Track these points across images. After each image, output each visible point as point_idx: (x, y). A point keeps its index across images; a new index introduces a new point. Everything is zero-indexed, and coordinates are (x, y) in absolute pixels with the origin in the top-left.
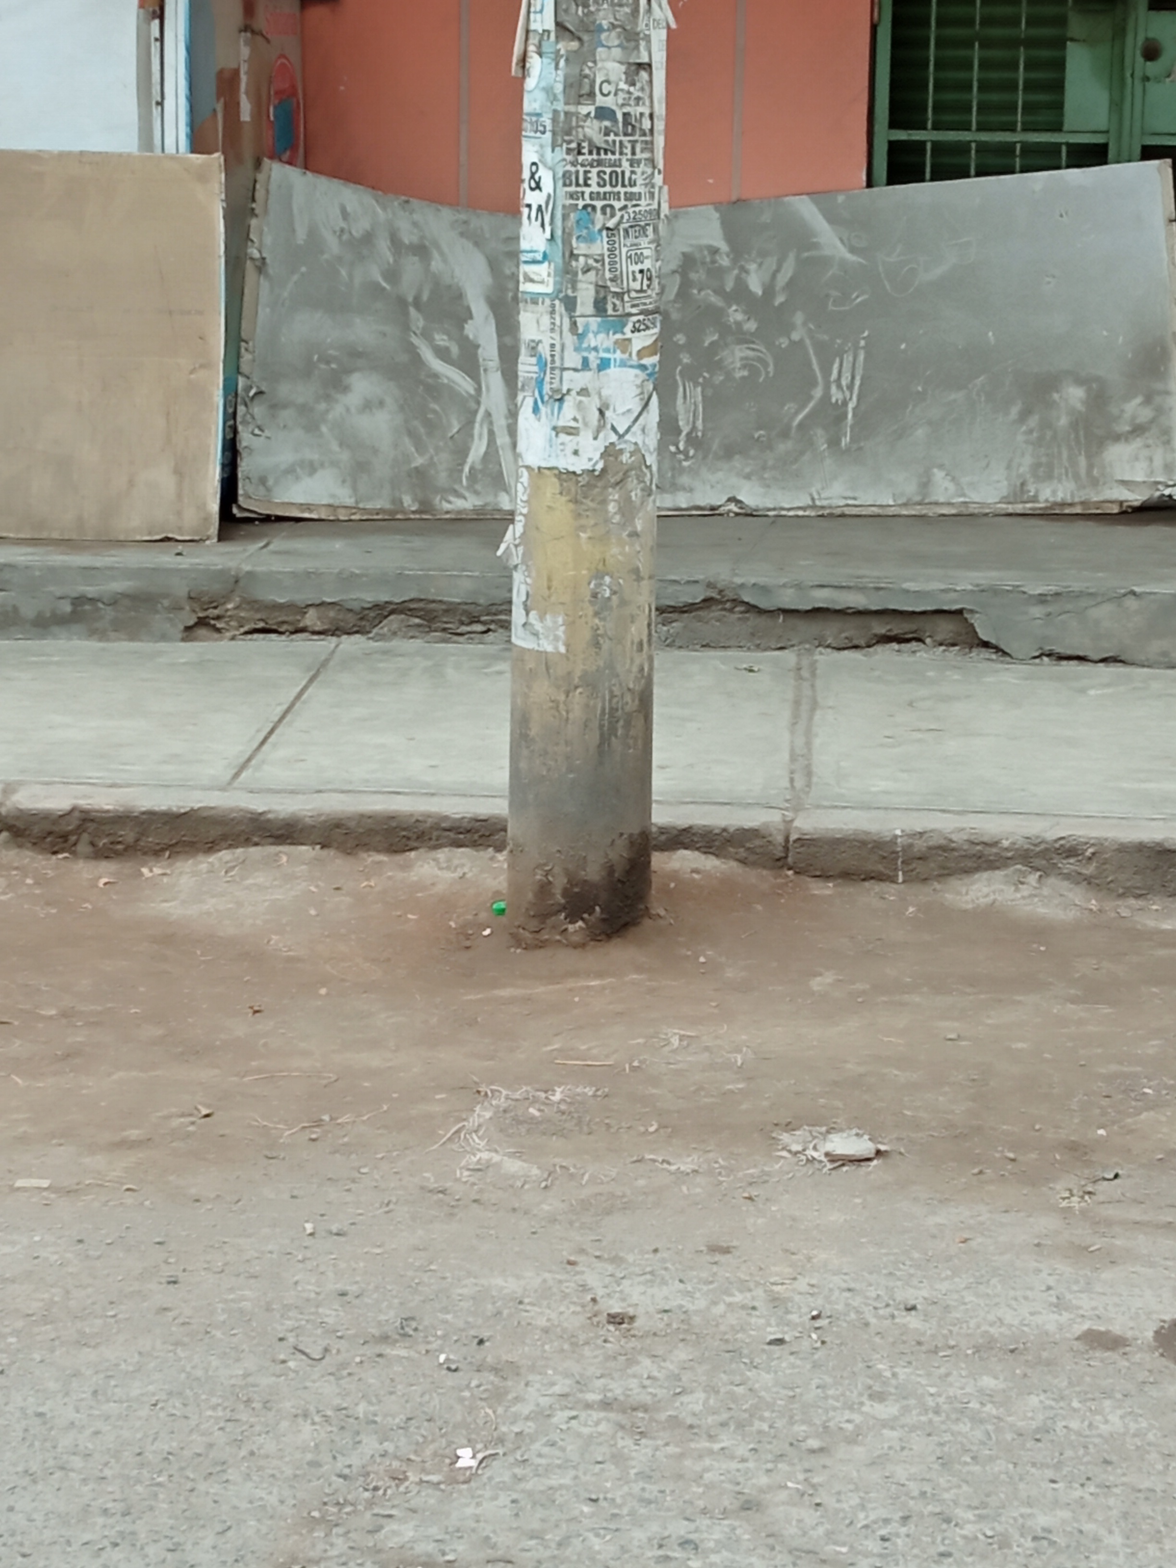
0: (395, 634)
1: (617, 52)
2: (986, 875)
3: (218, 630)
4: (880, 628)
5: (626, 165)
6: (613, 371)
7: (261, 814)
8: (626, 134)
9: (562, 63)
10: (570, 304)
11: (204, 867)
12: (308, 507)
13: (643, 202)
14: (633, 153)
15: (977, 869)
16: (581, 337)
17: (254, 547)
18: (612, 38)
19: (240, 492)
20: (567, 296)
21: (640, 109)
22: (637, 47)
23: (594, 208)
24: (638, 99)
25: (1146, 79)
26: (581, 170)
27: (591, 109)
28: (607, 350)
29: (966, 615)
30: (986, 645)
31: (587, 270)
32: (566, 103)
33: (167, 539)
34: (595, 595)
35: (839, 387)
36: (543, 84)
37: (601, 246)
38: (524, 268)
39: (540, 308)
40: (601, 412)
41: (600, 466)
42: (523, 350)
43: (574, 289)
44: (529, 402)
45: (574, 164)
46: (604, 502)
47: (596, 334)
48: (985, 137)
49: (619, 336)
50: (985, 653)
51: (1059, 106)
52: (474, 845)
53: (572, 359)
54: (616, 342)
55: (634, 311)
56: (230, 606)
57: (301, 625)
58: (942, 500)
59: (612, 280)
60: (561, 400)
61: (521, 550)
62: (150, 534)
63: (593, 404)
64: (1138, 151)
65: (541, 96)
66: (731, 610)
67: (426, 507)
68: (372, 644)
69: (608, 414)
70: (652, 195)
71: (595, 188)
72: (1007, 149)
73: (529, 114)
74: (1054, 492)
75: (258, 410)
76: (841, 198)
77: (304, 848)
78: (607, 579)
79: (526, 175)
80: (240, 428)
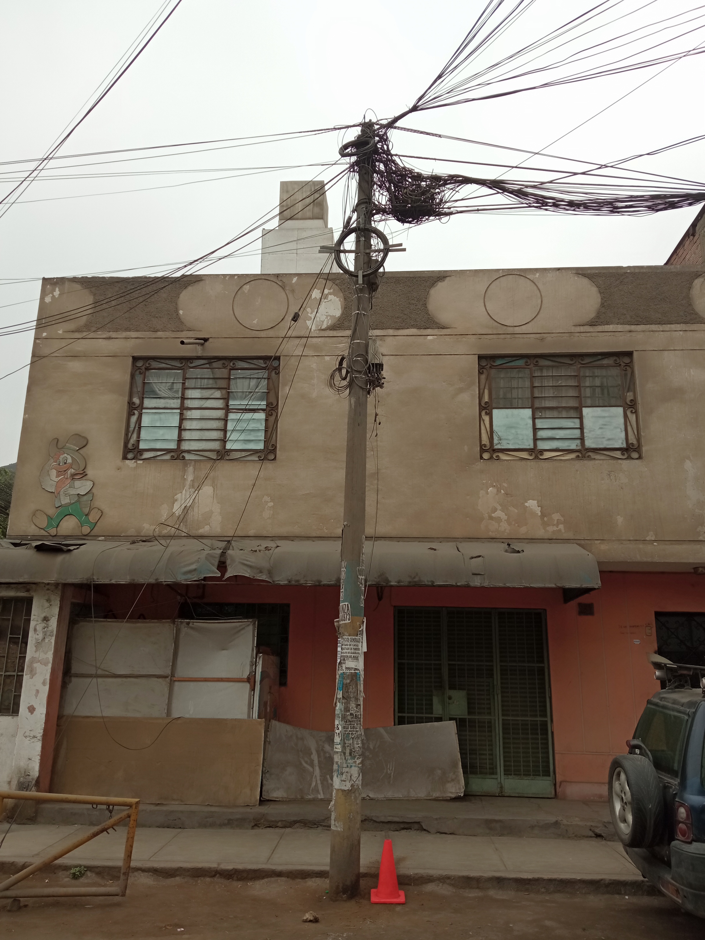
0: (298, 828)
1: (354, 702)
2: (431, 884)
3: (259, 827)
4: (402, 826)
5: (356, 724)
6: (353, 768)
7: (275, 870)
8: (356, 719)
9: (343, 704)
10: (345, 754)
11: (262, 882)
12: (277, 798)
13: (359, 732)
14: (357, 722)
15: (429, 882)
16: (347, 761)
17: (266, 807)
18: (353, 699)
19: (263, 794)
20: (344, 752)
21: (358, 714)
22: (358, 701)
23: (349, 733)
24: (358, 711)
25: (449, 704)
26: (347, 726)
27: (349, 713)
28: (352, 763)
29: (421, 823)
30: (425, 830)
31: (348, 746)
32: (344, 712)
33: (248, 805)
34: (349, 818)
35: (390, 770)
36: (340, 708)
37: (351, 741)
38: (336, 746)
39: (339, 754)
40: (351, 777)
41: (350, 789)
42: (335, 763)
43: (345, 750)
44: (336, 774)
45: (345, 724)
46: (351, 797)
47: (350, 760)
48: (417, 715)
49: (354, 760)
50: (425, 832)
51: (432, 709)
52: (322, 877)
53: (345, 765)
54: (354, 762)
55: (357, 755)
56: (262, 821)
57: (277, 825)
58: (412, 796)
59: (353, 748)
60: (342, 774)
61: (334, 807)
62: (244, 804)
63: (349, 775)
64: (448, 719)
65: (339, 711)
66: (370, 822)
67: (302, 798)
68: (293, 830)
69: (352, 777)
70: (360, 731)
71: (350, 729)
72: (422, 718)
73: (337, 714)
74: (436, 794)
75: (267, 775)
76: (389, 728)
78: (352, 814)
79: (336, 726)
80: (263, 779)
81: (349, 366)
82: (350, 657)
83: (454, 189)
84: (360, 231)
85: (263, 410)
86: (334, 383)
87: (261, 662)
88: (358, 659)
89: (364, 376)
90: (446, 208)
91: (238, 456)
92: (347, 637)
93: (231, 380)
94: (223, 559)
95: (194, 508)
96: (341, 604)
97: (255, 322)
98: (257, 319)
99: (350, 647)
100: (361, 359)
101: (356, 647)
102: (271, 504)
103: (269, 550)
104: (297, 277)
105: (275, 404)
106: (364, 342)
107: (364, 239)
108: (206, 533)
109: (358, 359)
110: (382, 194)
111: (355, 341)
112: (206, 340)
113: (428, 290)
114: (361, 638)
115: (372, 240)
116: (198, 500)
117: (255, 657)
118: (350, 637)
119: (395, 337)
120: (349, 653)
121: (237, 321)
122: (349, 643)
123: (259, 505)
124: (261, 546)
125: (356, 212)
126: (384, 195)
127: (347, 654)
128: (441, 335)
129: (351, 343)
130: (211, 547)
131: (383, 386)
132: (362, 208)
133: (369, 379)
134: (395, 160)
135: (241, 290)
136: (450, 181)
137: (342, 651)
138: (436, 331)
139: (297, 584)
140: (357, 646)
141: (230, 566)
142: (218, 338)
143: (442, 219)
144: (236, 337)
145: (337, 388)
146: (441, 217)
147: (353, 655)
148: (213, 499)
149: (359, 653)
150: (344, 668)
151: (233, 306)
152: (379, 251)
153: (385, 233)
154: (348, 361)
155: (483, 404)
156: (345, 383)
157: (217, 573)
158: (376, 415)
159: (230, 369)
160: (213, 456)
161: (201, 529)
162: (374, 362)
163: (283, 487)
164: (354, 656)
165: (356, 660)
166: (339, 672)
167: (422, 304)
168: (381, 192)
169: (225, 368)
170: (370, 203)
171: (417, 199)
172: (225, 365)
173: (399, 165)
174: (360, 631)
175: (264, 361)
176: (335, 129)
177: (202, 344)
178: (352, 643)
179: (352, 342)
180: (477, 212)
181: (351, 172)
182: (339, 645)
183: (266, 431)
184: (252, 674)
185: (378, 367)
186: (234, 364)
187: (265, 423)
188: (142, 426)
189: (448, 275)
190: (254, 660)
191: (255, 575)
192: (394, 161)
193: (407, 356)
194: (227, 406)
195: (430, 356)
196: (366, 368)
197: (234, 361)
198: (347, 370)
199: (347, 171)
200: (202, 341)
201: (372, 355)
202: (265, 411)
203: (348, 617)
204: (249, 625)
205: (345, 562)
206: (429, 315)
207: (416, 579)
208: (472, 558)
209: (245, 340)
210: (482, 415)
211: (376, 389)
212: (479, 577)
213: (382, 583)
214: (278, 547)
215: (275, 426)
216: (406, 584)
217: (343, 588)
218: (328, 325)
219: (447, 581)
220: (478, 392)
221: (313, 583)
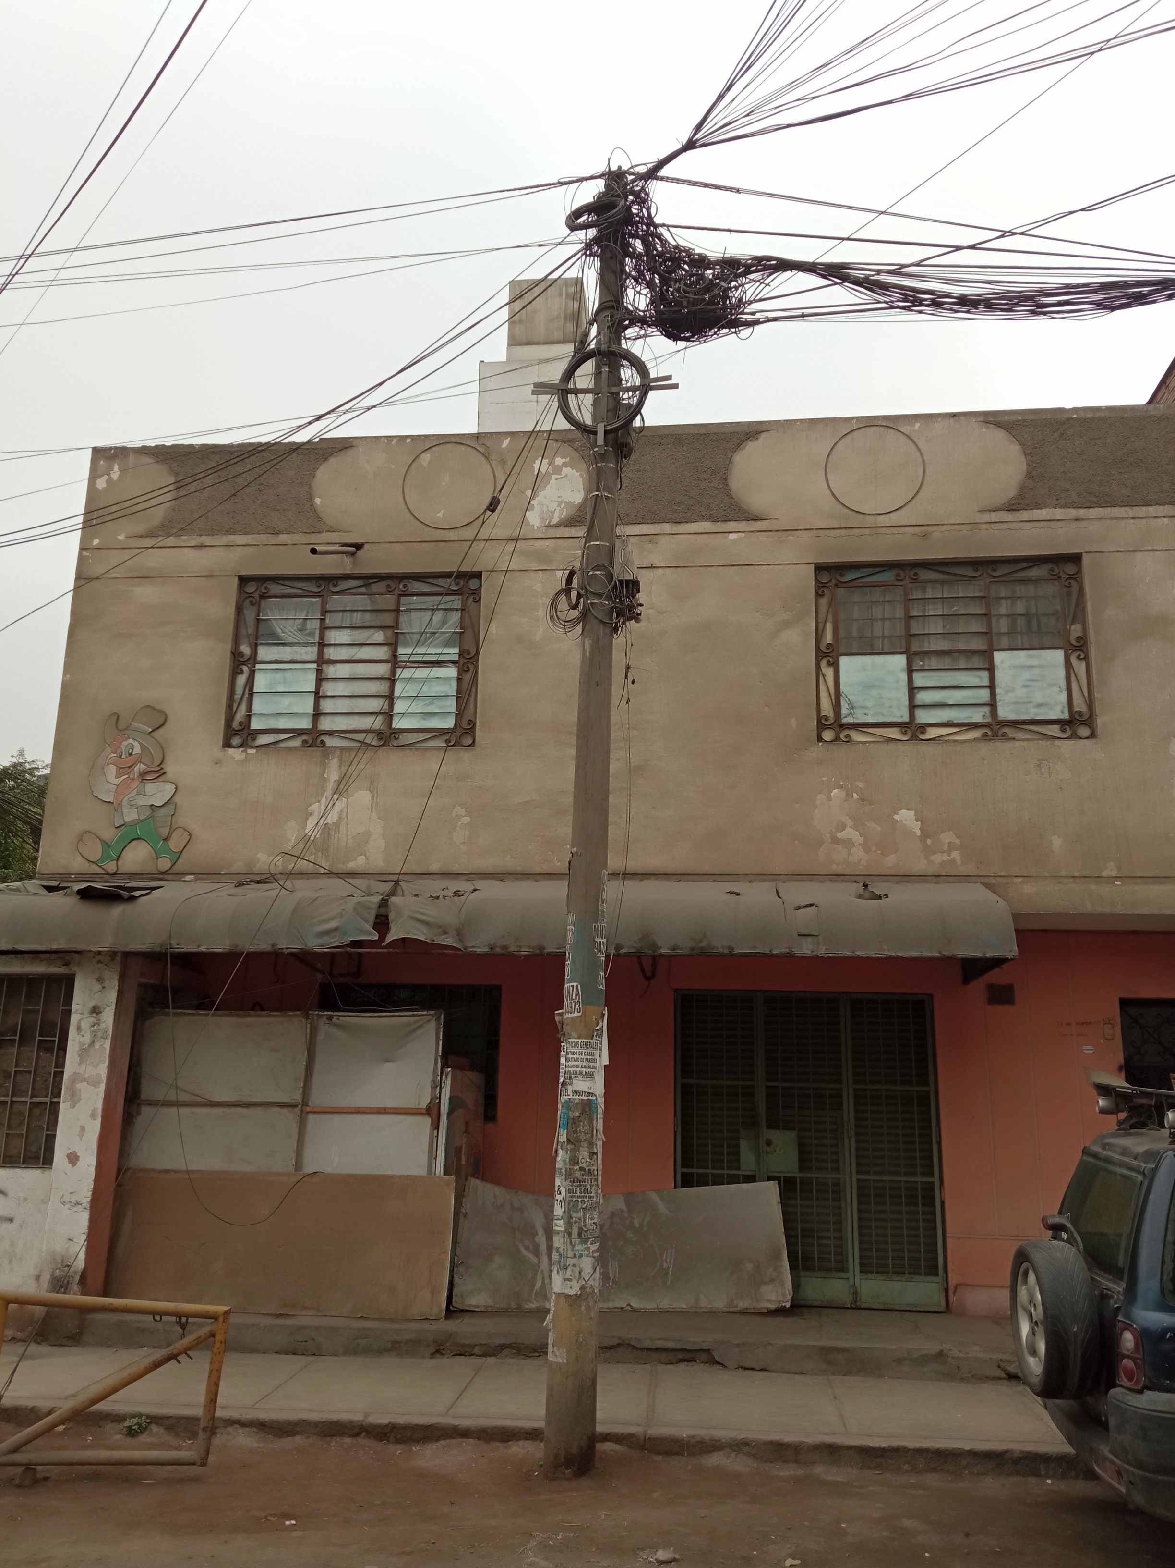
0: (506, 1356)
1: (586, 1149)
2: (716, 1453)
3: (442, 1354)
4: (681, 1356)
5: (589, 1186)
6: (584, 1258)
7: (456, 1426)
8: (589, 1176)
9: (569, 1152)
10: (570, 1234)
11: (435, 1447)
12: (477, 1306)
13: (594, 1199)
14: (591, 1182)
15: (713, 1451)
16: (573, 1246)
17: (458, 1322)
18: (585, 1144)
19: (454, 1300)
20: (569, 1232)
21: (594, 1168)
22: (593, 1147)
23: (578, 1201)
24: (593, 1164)
25: (767, 1153)
26: (574, 1188)
27: (578, 1167)
28: (582, 1251)
29: (712, 1352)
30: (718, 1363)
31: (576, 1222)
32: (570, 1165)
33: (426, 1319)
34: (577, 1341)
35: (666, 1262)
36: (562, 1159)
37: (581, 1214)
38: (555, 1222)
39: (560, 1235)
40: (580, 1273)
41: (579, 1293)
42: (554, 1251)
43: (571, 1229)
44: (556, 1268)
45: (572, 1186)
46: (580, 1306)
47: (578, 1245)
48: (714, 1172)
49: (586, 1246)
50: (719, 1367)
51: (738, 1161)
52: (533, 1439)
53: (570, 1254)
54: (585, 1248)
55: (591, 1237)
56: (447, 1345)
57: (473, 1352)
58: (703, 1306)
59: (584, 1226)
60: (566, 1269)
61: (552, 1324)
62: (420, 1317)
63: (577, 1270)
64: (766, 1178)
65: (562, 1163)
66: (627, 1348)
67: (519, 1307)
68: (498, 1360)
69: (582, 1274)
70: (597, 1197)
71: (579, 1194)
72: (722, 1176)
73: (558, 1169)
74: (743, 1304)
75: (461, 1269)
76: (665, 1192)
77: (471, 1440)
78: (581, 1335)
79: (556, 1189)
80: (454, 1276)
81: (582, 587)
82: (580, 1074)
83: (762, 281)
84: (601, 357)
85: (454, 662)
86: (557, 616)
87: (449, 1082)
88: (594, 1078)
89: (607, 603)
90: (748, 314)
91: (412, 740)
92: (575, 1040)
93: (401, 613)
94: (383, 911)
95: (339, 827)
96: (566, 986)
97: (440, 515)
98: (443, 511)
99: (580, 1057)
100: (603, 572)
101: (590, 1057)
102: (467, 820)
103: (459, 896)
104: (509, 439)
105: (473, 652)
106: (608, 544)
107: (607, 370)
108: (359, 869)
109: (596, 574)
110: (639, 293)
111: (592, 543)
112: (358, 547)
113: (729, 456)
114: (599, 1042)
115: (622, 371)
116: (347, 813)
117: (439, 1074)
118: (580, 1041)
119: (675, 536)
120: (578, 1066)
121: (409, 514)
122: (578, 1051)
123: (446, 821)
124: (448, 889)
125: (595, 323)
126: (642, 294)
127: (576, 1069)
128: (752, 531)
129: (584, 547)
130: (367, 892)
131: (638, 618)
132: (605, 317)
133: (616, 608)
134: (662, 234)
135: (416, 461)
136: (755, 268)
137: (567, 1064)
138: (743, 526)
139: (503, 952)
140: (592, 1055)
141: (394, 923)
142: (379, 543)
143: (741, 332)
144: (409, 541)
145: (563, 623)
146: (740, 328)
147: (584, 1070)
148: (372, 812)
149: (594, 1067)
150: (570, 1092)
151: (403, 489)
152: (634, 389)
153: (643, 359)
154: (580, 576)
155: (823, 648)
156: (575, 614)
157: (371, 934)
158: (628, 668)
159: (399, 595)
160: (370, 739)
161: (352, 861)
162: (623, 579)
163: (487, 790)
164: (586, 1073)
165: (590, 1079)
166: (564, 1098)
167: (721, 480)
168: (638, 289)
169: (390, 592)
170: (618, 307)
171: (698, 299)
172: (390, 588)
173: (669, 243)
174: (597, 1030)
175: (455, 581)
176: (560, 184)
177: (353, 554)
178: (584, 1051)
179: (587, 545)
180: (801, 318)
181: (586, 256)
182: (562, 1053)
183: (458, 698)
184: (435, 1101)
185: (631, 586)
186: (405, 586)
187: (456, 684)
188: (254, 691)
189: (764, 429)
190: (439, 1078)
191: (435, 938)
192: (659, 237)
193: (693, 568)
194: (395, 656)
195: (733, 567)
196: (609, 587)
197: (405, 582)
198: (578, 592)
199: (580, 255)
200: (353, 549)
201: (620, 565)
202: (457, 665)
203: (577, 1006)
204: (429, 1021)
205: (573, 915)
206: (732, 498)
207: (704, 944)
208: (799, 908)
209: (424, 545)
210: (821, 666)
211: (627, 623)
212: (809, 939)
213: (646, 951)
214: (475, 890)
215: (474, 690)
216: (686, 951)
217: (569, 958)
218: (561, 519)
219: (755, 947)
220: (814, 628)
221: (531, 950)
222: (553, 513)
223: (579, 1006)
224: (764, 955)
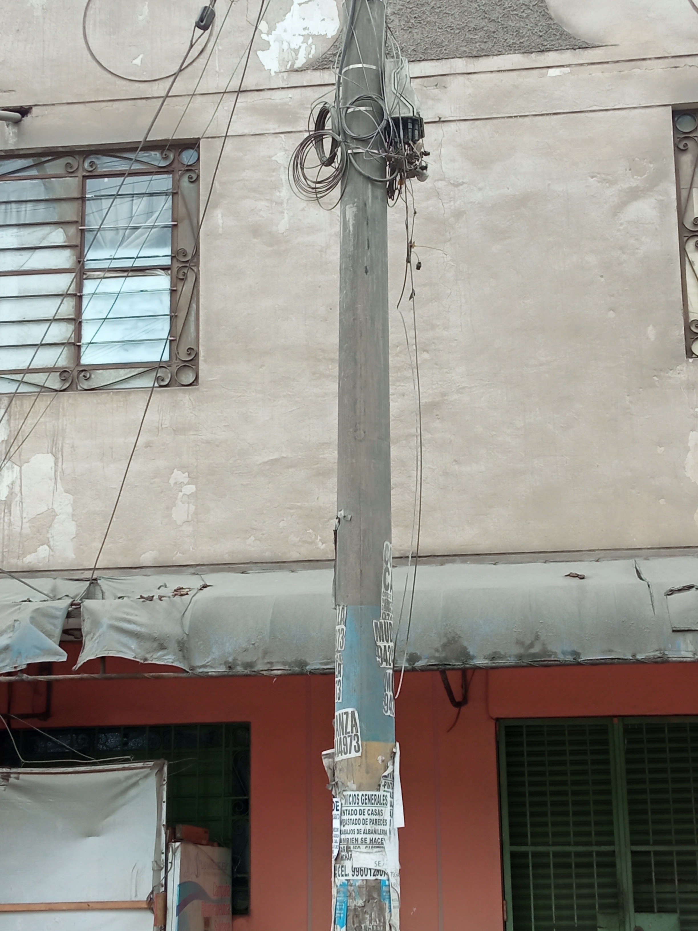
81: (339, 131)
82: (362, 843)
85: (164, 268)
86: (304, 175)
87: (177, 862)
88: (384, 848)
89: (376, 151)
91: (109, 380)
92: (353, 793)
93: (87, 202)
94: (73, 623)
95: (11, 505)
96: (337, 714)
97: (138, 61)
98: (141, 56)
99: (362, 817)
100: (368, 108)
101: (377, 817)
102: (191, 489)
103: (182, 595)
105: (190, 251)
106: (374, 67)
108: (41, 564)
109: (360, 111)
111: (351, 67)
112: (24, 111)
114: (388, 795)
116: (21, 486)
117: (164, 852)
118: (360, 793)
119: (470, 76)
120: (359, 832)
121: (94, 63)
122: (358, 809)
123: (162, 492)
124: (166, 586)
127: (356, 836)
128: (582, 65)
129: (340, 72)
130: (51, 595)
131: (423, 174)
133: (389, 159)
137: (343, 828)
138: (568, 57)
139: (247, 671)
140: (380, 813)
141: (89, 637)
142: (53, 105)
144: (93, 100)
147: (369, 837)
148: (56, 483)
149: (384, 832)
150: (349, 871)
151: (84, 28)
154: (335, 116)
155: (689, 224)
157: (56, 654)
158: (410, 246)
159: (84, 177)
160: (54, 382)
161: (30, 553)
162: (397, 115)
163: (218, 446)
164: (371, 840)
165: (377, 849)
166: (339, 880)
169: (71, 173)
172: (71, 167)
174: (385, 776)
175: (162, 153)
177: (17, 122)
178: (367, 808)
179: (344, 71)
182: (335, 812)
183: (173, 317)
184: (159, 889)
185: (410, 126)
186: (92, 164)
187: (169, 298)
190: (163, 857)
191: (148, 656)
193: (499, 120)
194: (80, 260)
195: (555, 116)
196: (379, 129)
197: (92, 158)
198: (334, 139)
200: (17, 115)
201: (393, 97)
202: (169, 272)
203: (354, 743)
204: (146, 776)
205: (343, 608)
206: (551, 19)
207: (536, 649)
208: (672, 592)
209: (116, 105)
210: (687, 250)
211: (408, 182)
212: (689, 636)
213: (453, 662)
214: (205, 586)
215: (194, 306)
216: (511, 661)
217: (339, 672)
218: (308, 59)
219: (610, 651)
220: (675, 197)
221: (287, 667)
222: (296, 51)
223: (357, 742)
224: (625, 662)
